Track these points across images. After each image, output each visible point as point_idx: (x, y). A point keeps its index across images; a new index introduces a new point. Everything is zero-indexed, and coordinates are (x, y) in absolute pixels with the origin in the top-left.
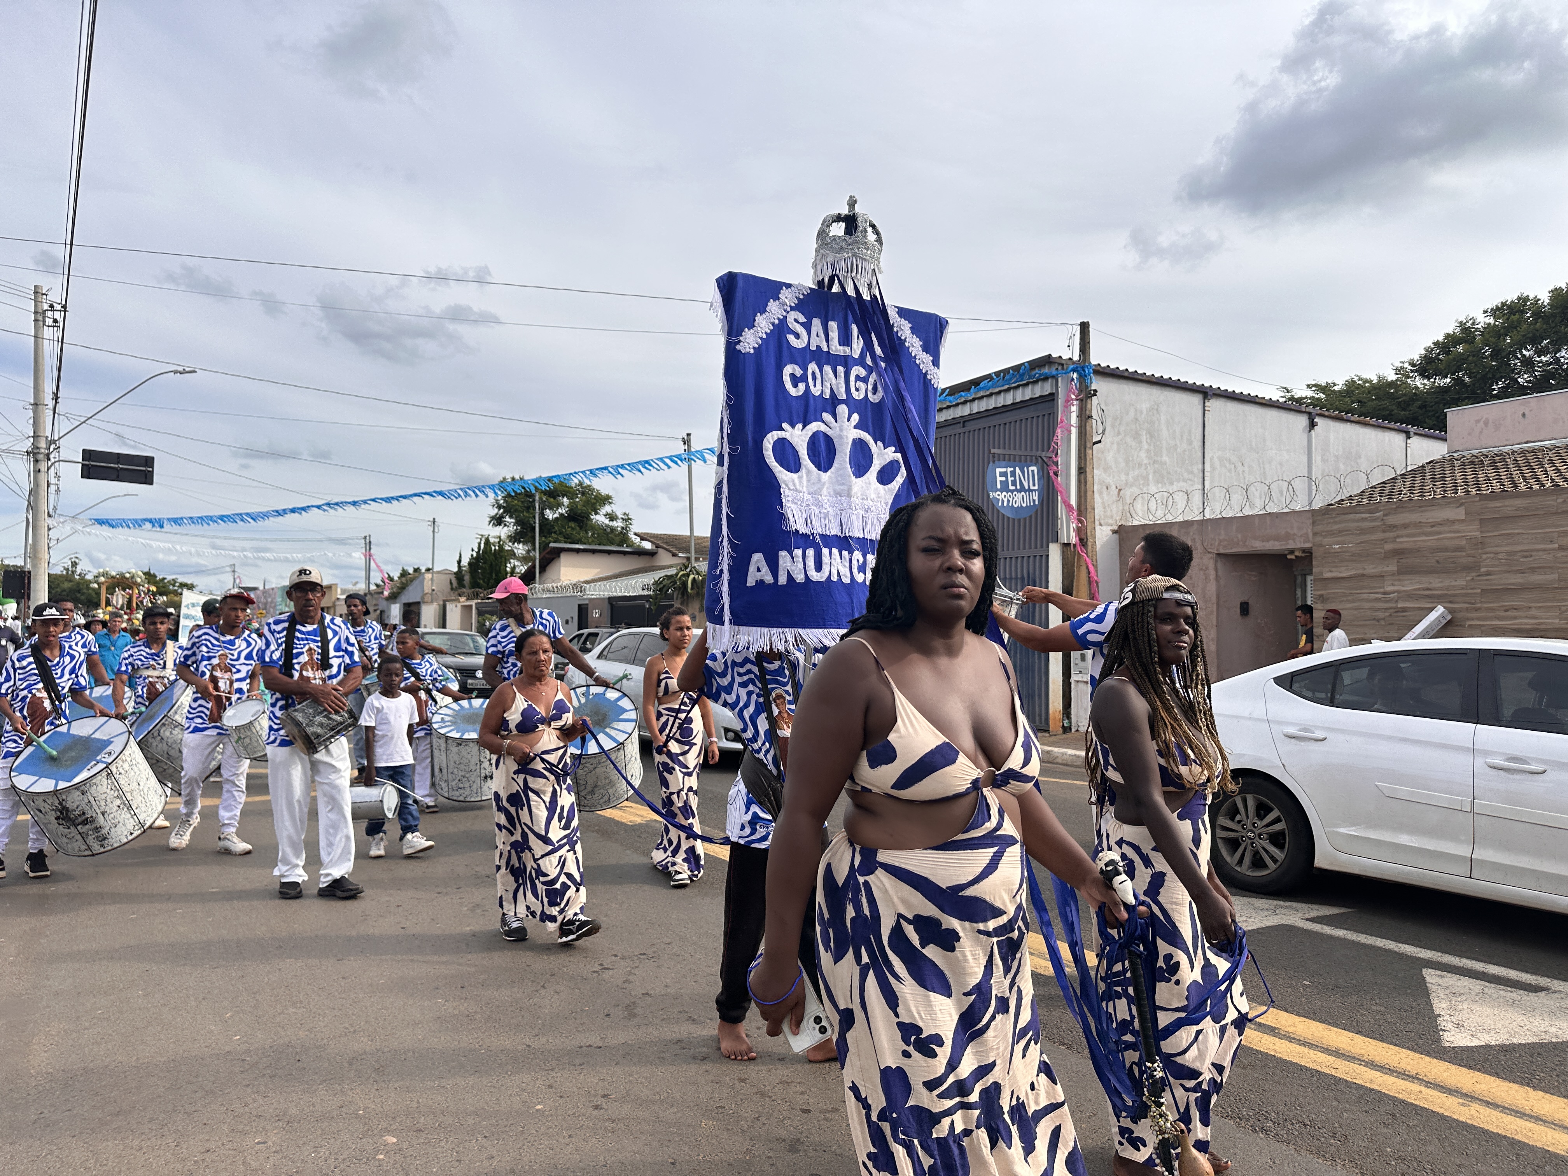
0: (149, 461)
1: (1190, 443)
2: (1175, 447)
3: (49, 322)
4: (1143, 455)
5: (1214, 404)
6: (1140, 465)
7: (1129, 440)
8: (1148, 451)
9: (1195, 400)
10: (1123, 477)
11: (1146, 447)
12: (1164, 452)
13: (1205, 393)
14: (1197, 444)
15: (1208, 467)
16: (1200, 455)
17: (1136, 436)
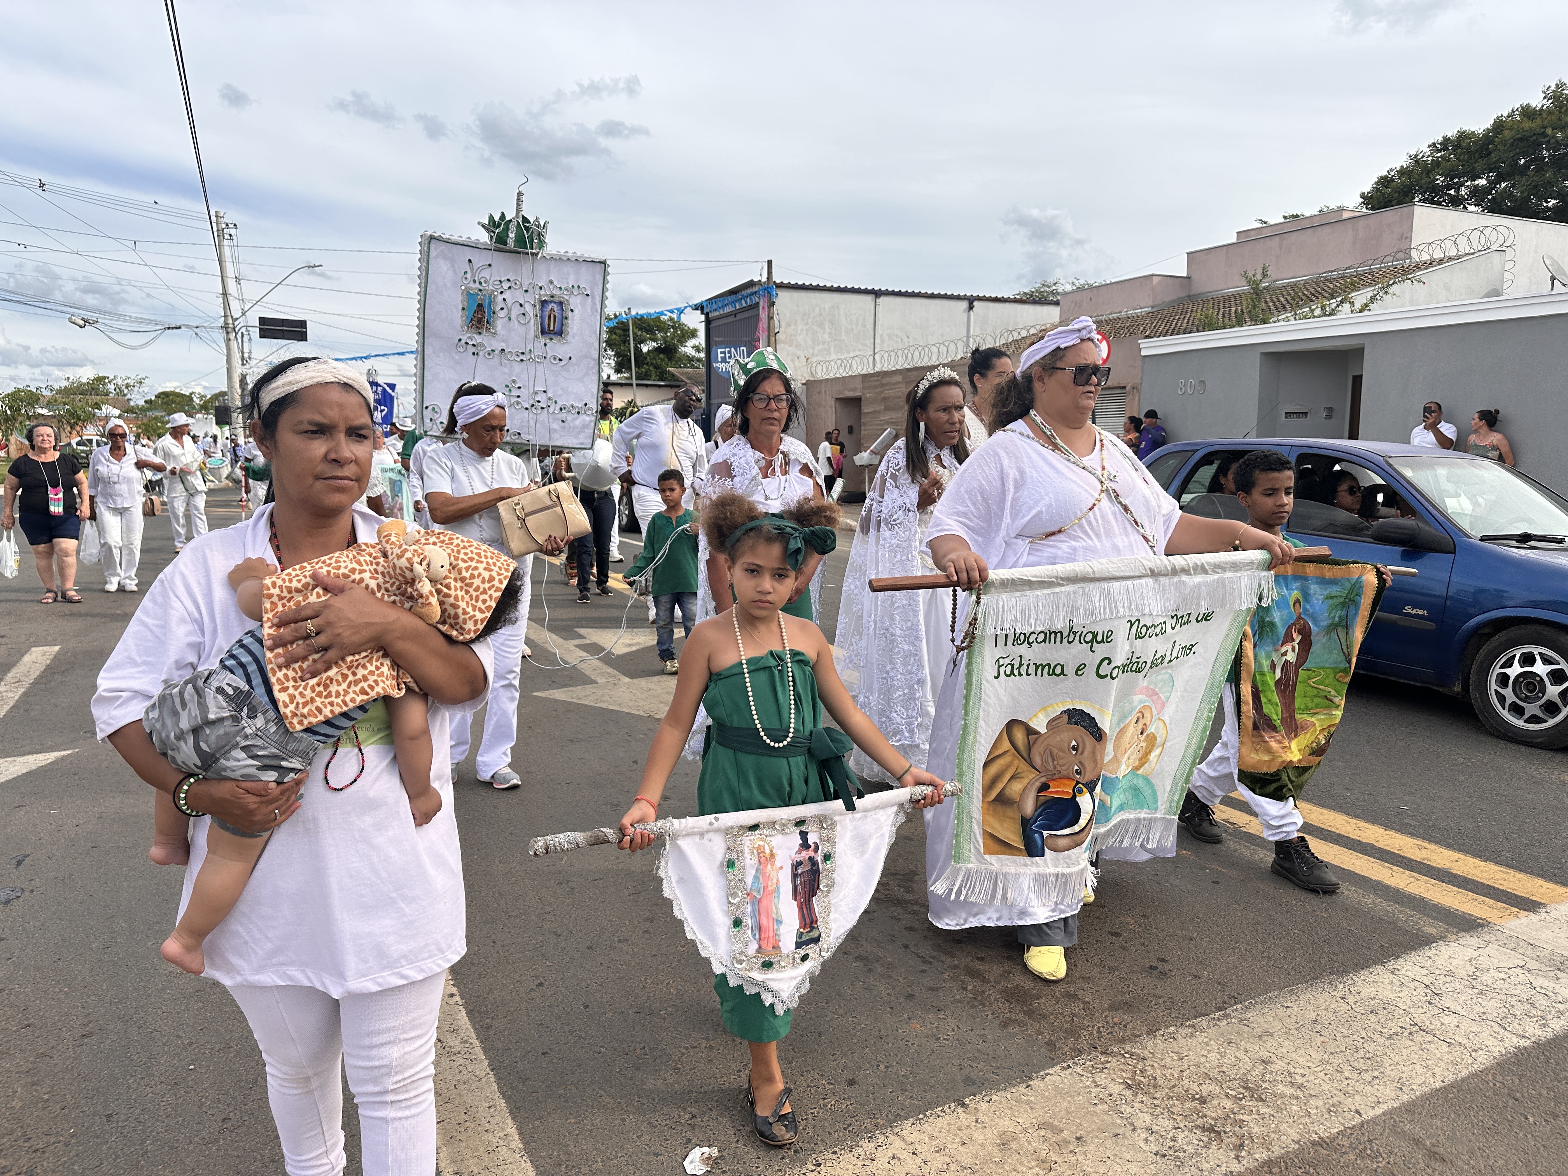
0: (303, 324)
1: (864, 326)
2: (852, 330)
3: (227, 236)
4: (826, 336)
5: (882, 300)
6: (824, 343)
7: (815, 327)
8: (830, 333)
9: (869, 298)
10: (811, 351)
11: (828, 330)
12: (843, 334)
13: (877, 294)
14: (870, 326)
15: (878, 341)
16: (872, 333)
17: (821, 325)
